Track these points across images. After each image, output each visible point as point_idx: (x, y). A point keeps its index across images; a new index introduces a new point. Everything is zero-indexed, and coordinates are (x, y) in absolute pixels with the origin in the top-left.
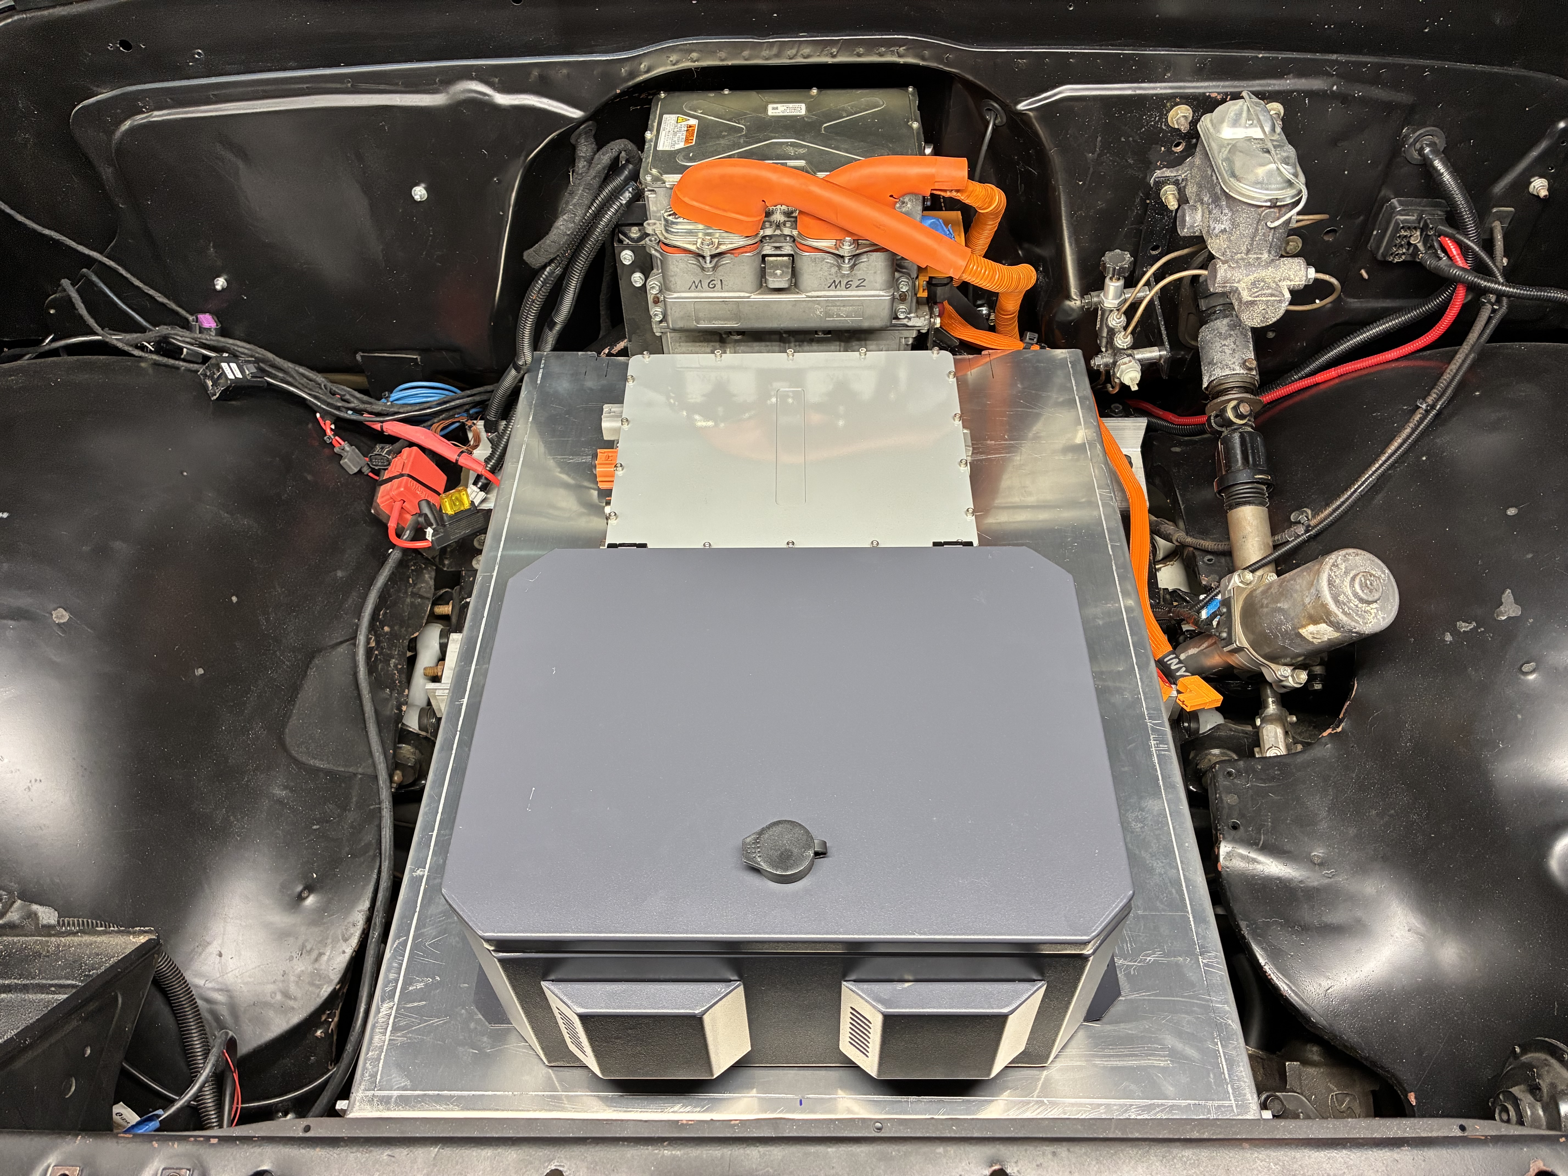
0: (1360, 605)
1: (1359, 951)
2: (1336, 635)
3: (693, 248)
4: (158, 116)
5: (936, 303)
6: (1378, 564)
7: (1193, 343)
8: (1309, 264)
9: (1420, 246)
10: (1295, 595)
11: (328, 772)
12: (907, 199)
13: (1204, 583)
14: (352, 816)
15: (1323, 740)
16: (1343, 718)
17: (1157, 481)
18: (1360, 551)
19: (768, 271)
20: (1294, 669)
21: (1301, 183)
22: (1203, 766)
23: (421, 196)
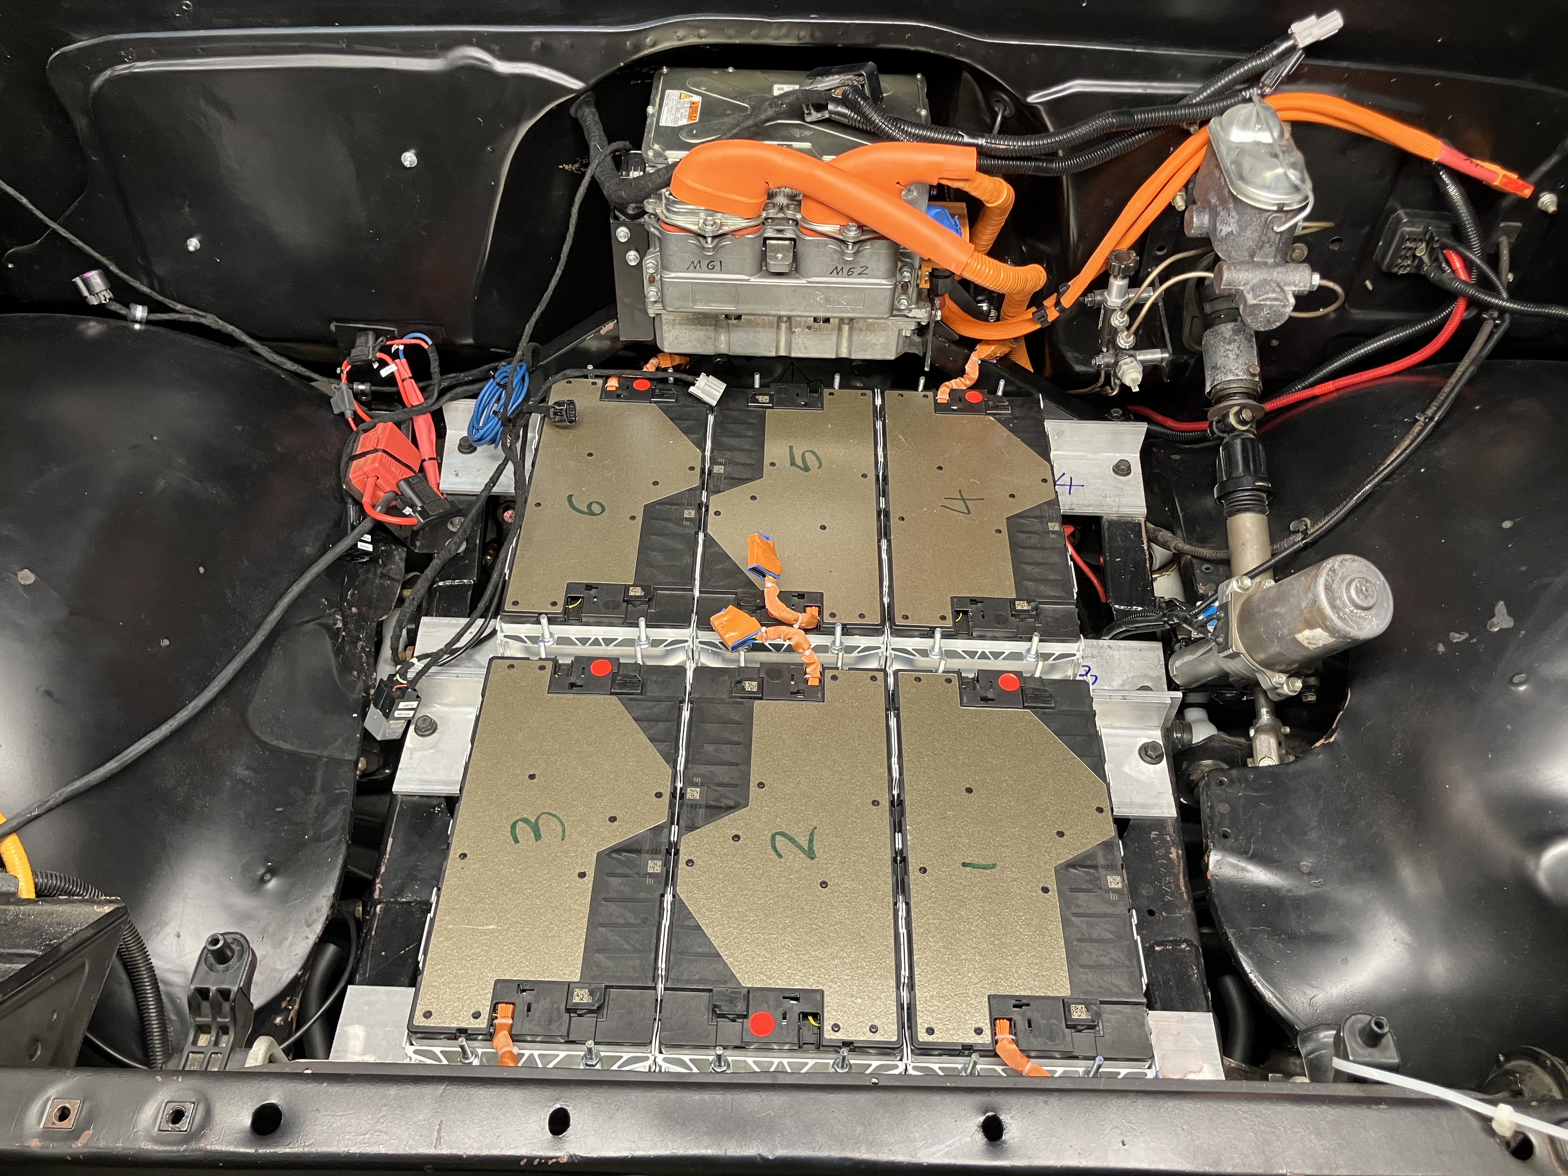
0: (1355, 611)
1: (1345, 961)
2: (1332, 640)
3: (694, 228)
4: (141, 67)
5: (937, 295)
6: (1373, 571)
7: (1197, 347)
8: (1314, 269)
9: (1426, 259)
10: (1292, 600)
11: (292, 754)
12: (912, 188)
13: (1201, 591)
14: (316, 800)
15: (1316, 750)
16: (1336, 728)
17: (1156, 489)
18: (1356, 558)
19: (768, 254)
20: (1289, 677)
21: (1308, 188)
22: (1194, 777)
23: (410, 162)
